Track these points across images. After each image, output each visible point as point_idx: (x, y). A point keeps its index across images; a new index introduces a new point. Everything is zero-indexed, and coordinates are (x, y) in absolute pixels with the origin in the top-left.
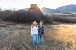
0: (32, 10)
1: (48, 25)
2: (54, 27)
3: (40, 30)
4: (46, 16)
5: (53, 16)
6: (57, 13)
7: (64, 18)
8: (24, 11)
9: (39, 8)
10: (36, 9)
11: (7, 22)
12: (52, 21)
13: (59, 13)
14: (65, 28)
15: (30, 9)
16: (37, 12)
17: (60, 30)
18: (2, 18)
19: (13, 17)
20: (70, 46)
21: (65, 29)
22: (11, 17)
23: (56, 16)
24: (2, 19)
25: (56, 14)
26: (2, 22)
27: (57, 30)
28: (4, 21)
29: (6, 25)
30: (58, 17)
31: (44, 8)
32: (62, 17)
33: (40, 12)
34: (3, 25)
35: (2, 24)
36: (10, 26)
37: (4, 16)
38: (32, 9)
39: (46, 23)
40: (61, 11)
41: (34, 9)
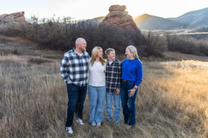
0: (112, 21)
1: (150, 61)
2: (167, 67)
3: (110, 74)
4: (149, 36)
5: (168, 36)
6: (179, 30)
7: (197, 42)
8: (90, 24)
9: (131, 17)
10: (124, 19)
11: (49, 51)
12: (163, 50)
13: (184, 28)
14: (196, 71)
15: (107, 18)
16: (124, 27)
17: (179, 74)
18: (37, 42)
19: (64, 39)
20: (197, 125)
21: (195, 73)
22: (58, 39)
23: (175, 37)
24: (37, 44)
25: (176, 32)
26: (37, 52)
27: (172, 74)
28: (41, 49)
29: (45, 59)
30: (182, 39)
31: (146, 14)
32: (192, 40)
33: (133, 25)
34: (38, 57)
35: (36, 55)
36: (52, 62)
37: (42, 37)
38: (112, 19)
39: (147, 57)
40: (191, 24)
41: (117, 18)
